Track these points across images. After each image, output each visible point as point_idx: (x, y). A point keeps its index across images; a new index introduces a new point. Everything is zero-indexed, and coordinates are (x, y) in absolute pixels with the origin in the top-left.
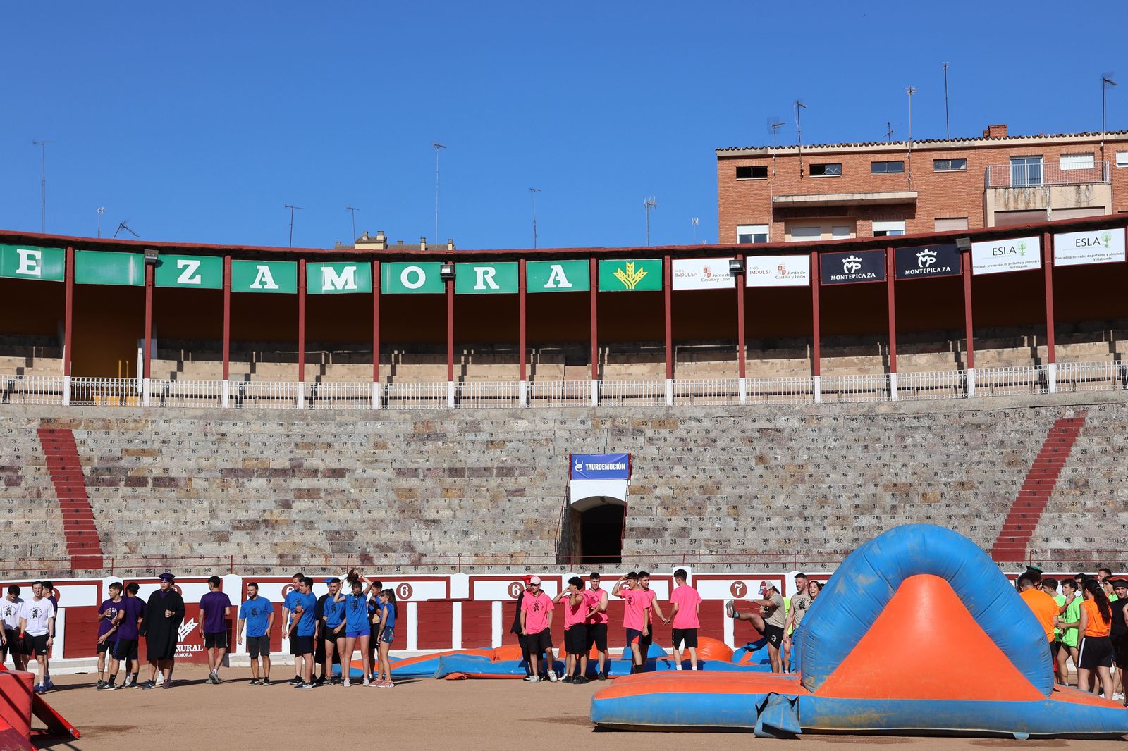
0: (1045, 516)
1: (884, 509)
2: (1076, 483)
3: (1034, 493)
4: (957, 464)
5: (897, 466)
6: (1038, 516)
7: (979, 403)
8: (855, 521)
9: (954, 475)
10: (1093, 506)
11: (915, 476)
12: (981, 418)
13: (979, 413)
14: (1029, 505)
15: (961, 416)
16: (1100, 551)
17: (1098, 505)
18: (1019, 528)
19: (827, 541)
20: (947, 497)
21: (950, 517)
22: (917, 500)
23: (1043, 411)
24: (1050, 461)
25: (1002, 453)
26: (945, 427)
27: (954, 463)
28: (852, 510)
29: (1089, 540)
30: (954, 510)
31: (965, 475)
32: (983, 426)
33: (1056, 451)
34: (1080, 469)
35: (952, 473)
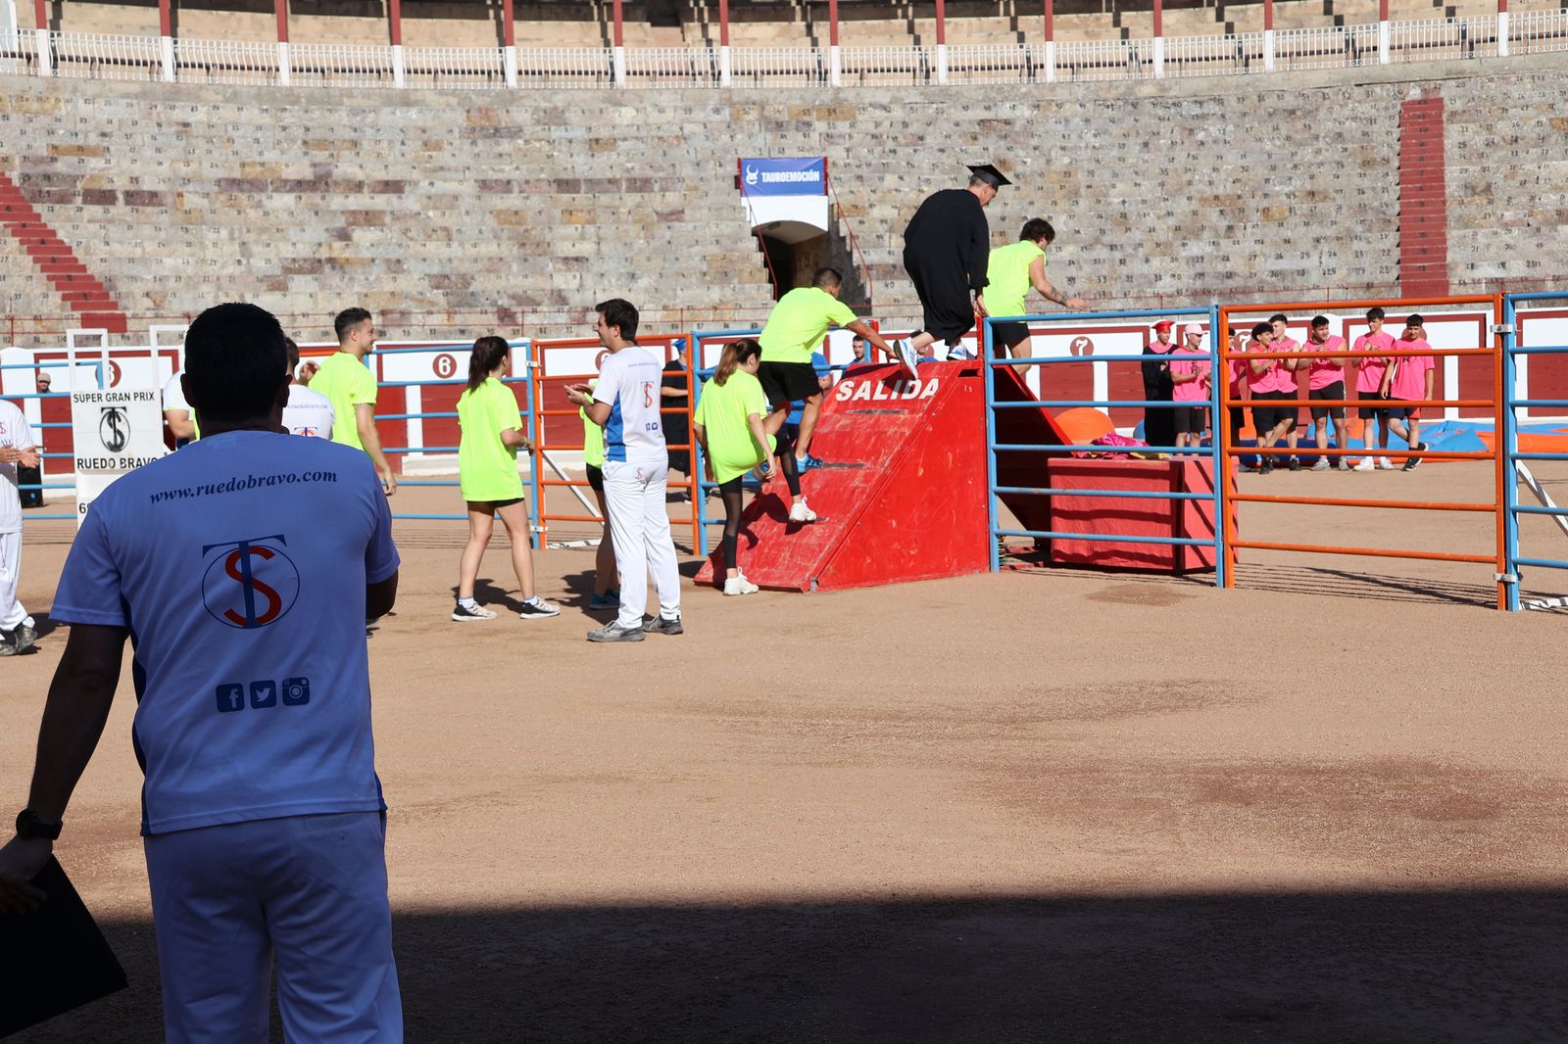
0: (1453, 234)
1: (1216, 231)
2: (1473, 189)
3: (1422, 204)
4: (1290, 166)
5: (1204, 171)
6: (1444, 234)
7: (1283, 79)
8: (1182, 248)
9: (1293, 181)
10: (1513, 218)
11: (1238, 185)
12: (1290, 101)
13: (1286, 95)
14: (1422, 220)
15: (1261, 98)
16: (1556, 279)
17: (1521, 216)
18: (1424, 251)
19: (1158, 278)
20: (1299, 213)
21: (1318, 240)
22: (1256, 217)
23: (1378, 89)
24: (1422, 159)
25: (1346, 150)
26: (1245, 114)
27: (1285, 165)
28: (1171, 234)
29: (1532, 264)
30: (1316, 230)
31: (1308, 181)
32: (1299, 113)
33: (1422, 145)
34: (1471, 168)
35: (1290, 179)
